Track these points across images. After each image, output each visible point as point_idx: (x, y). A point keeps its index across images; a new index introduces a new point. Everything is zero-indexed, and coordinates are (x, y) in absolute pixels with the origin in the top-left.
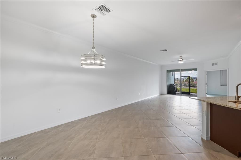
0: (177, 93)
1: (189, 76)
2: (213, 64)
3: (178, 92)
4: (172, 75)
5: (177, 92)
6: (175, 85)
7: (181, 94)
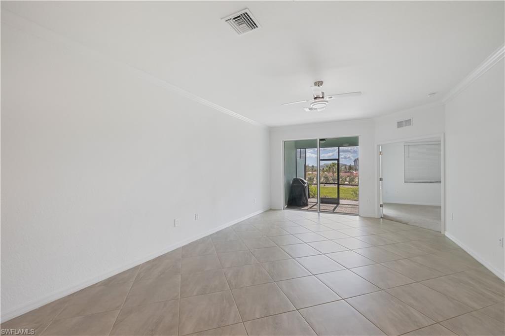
0: (309, 200)
1: (338, 158)
2: (400, 124)
3: (313, 197)
4: (300, 158)
5: (309, 198)
6: (306, 181)
7: (319, 203)
